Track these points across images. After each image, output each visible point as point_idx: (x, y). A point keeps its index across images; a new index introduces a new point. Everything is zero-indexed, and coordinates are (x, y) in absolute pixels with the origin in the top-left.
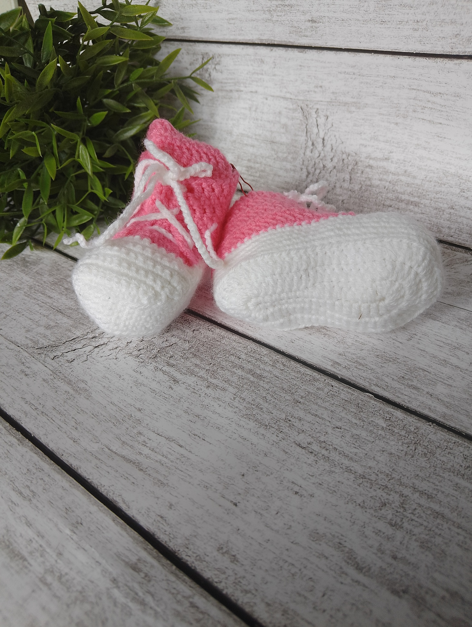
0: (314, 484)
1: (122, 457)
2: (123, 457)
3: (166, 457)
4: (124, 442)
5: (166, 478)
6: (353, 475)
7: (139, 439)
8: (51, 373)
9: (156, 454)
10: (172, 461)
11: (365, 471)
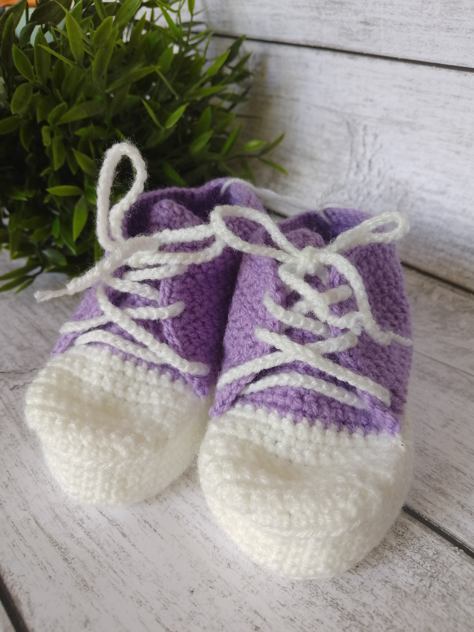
0: (283, 618)
1: (48, 536)
2: (50, 537)
3: (102, 548)
4: (57, 516)
5: (93, 579)
6: (339, 613)
7: (76, 515)
9: (90, 540)
10: (107, 555)
11: (357, 609)
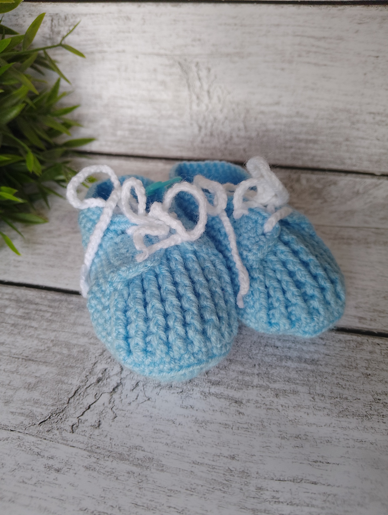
8: (88, 453)
